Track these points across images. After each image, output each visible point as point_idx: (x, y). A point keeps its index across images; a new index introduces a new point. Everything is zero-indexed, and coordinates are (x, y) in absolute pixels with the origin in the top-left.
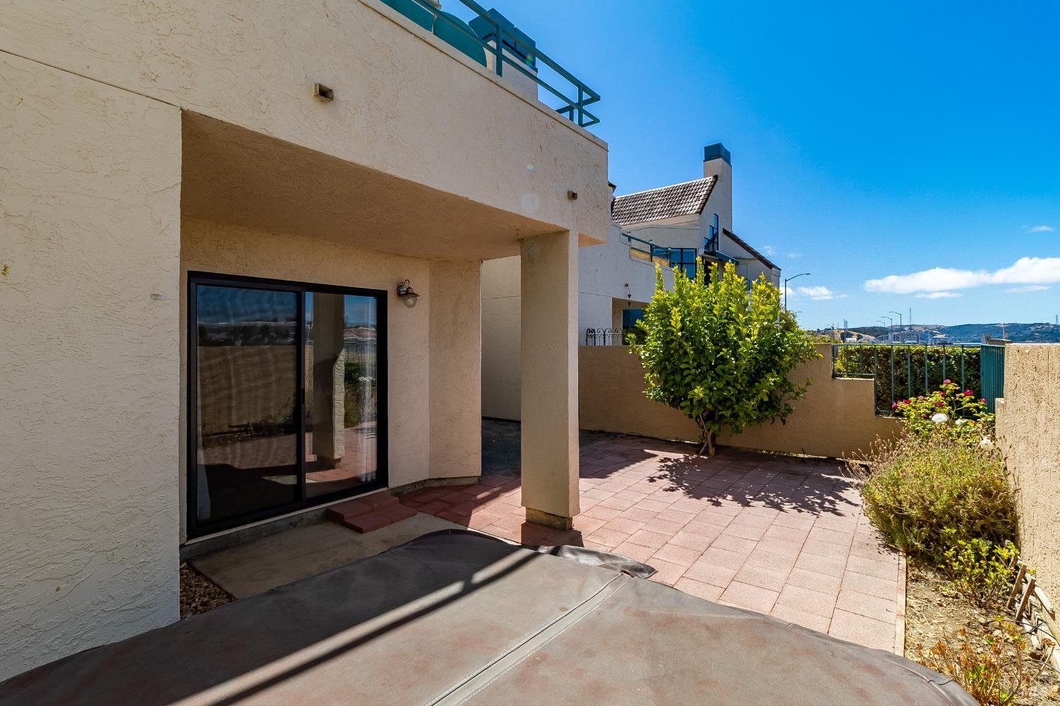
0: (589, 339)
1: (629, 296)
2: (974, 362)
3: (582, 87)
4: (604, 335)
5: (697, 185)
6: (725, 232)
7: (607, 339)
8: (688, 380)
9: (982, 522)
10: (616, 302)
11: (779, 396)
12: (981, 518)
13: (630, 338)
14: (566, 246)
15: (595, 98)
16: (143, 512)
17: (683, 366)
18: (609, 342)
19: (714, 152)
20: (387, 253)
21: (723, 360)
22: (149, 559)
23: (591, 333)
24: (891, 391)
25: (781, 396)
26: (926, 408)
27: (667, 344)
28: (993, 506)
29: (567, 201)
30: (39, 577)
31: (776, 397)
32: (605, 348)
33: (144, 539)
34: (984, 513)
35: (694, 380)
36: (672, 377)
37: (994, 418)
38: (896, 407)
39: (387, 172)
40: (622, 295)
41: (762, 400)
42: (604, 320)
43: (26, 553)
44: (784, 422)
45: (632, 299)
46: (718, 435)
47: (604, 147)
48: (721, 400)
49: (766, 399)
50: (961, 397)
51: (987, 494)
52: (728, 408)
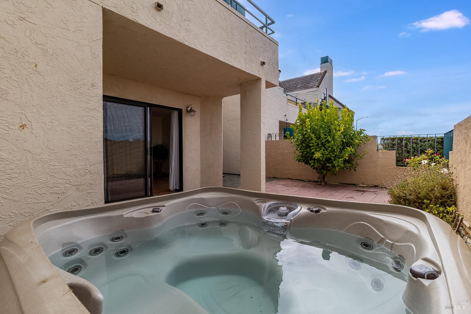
0: (269, 138)
1: (287, 120)
2: (441, 142)
3: (267, 17)
4: (276, 136)
5: (317, 75)
6: (330, 96)
7: (277, 137)
8: (313, 151)
9: (441, 200)
10: (281, 123)
11: (353, 159)
12: (440, 199)
13: (288, 134)
14: (260, 85)
15: (273, 22)
16: (90, 172)
17: (311, 145)
18: (278, 138)
19: (325, 60)
20: (182, 92)
21: (328, 141)
22: (92, 191)
23: (270, 135)
24: (403, 156)
25: (354, 159)
26: (418, 161)
27: (304, 135)
28: (446, 194)
29: (261, 66)
30: (51, 192)
31: (352, 159)
32: (276, 141)
33: (90, 183)
34: (442, 196)
35: (316, 151)
36: (305, 150)
37: (449, 161)
38: (405, 161)
39: (185, 44)
40: (283, 120)
41: (346, 159)
42: (275, 130)
43: (46, 181)
44: (355, 170)
45: (288, 122)
46: (326, 176)
47: (276, 44)
48: (328, 160)
49: (347, 158)
50: (434, 156)
51: (444, 188)
52: (330, 163)
